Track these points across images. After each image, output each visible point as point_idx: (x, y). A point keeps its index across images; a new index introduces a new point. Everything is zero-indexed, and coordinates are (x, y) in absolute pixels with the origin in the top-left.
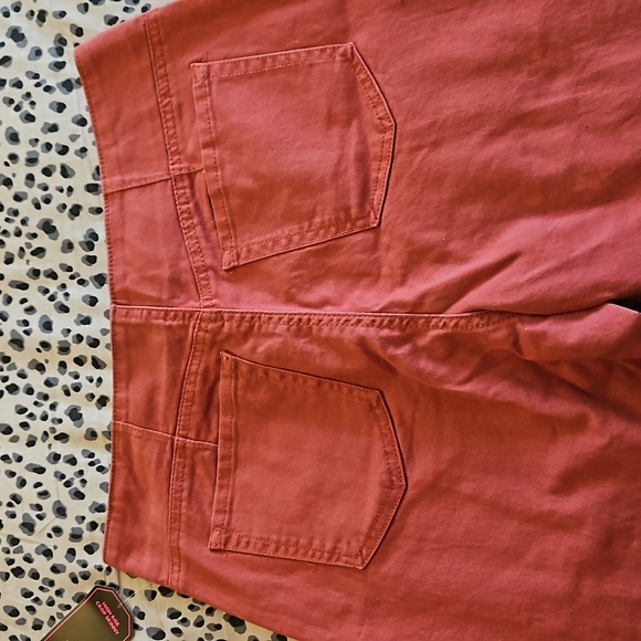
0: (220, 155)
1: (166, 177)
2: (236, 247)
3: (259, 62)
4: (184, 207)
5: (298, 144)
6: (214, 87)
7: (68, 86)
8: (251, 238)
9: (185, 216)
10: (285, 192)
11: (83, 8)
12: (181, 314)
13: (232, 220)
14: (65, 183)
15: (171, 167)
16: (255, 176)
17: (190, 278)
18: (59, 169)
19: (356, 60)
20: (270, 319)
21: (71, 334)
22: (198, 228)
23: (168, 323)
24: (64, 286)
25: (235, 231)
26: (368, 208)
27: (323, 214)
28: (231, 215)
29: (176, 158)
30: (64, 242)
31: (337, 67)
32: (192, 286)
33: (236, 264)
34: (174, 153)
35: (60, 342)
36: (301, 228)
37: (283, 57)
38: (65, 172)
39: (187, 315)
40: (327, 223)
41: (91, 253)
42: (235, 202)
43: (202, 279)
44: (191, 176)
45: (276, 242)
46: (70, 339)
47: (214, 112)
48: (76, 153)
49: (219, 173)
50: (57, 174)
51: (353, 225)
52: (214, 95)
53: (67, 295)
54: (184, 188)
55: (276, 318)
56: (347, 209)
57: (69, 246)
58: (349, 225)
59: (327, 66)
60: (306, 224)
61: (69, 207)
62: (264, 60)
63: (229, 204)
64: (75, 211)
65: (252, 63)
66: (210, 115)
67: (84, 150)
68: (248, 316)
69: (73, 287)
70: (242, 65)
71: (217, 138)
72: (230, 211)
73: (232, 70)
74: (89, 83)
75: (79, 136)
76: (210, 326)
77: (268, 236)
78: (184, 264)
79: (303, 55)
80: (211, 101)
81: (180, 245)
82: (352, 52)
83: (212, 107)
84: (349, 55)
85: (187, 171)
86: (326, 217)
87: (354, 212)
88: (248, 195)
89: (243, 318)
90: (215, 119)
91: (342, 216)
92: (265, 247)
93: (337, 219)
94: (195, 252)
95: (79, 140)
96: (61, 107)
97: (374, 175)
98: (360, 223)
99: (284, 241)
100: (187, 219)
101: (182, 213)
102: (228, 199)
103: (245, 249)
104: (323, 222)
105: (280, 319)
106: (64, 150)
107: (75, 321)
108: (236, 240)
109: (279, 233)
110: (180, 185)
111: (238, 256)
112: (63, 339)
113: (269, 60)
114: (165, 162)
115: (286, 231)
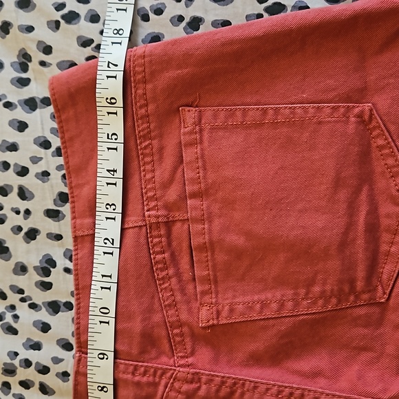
0: (208, 207)
1: (140, 223)
2: (217, 303)
3: (259, 113)
4: (159, 257)
5: (300, 206)
6: (206, 135)
7: (31, 104)
8: (234, 297)
9: (160, 266)
10: (282, 257)
11: (54, 25)
12: (152, 370)
13: (215, 276)
14: (23, 205)
15: (147, 213)
16: (248, 235)
17: (164, 333)
18: (16, 190)
19: (374, 123)
20: (255, 388)
21: (19, 358)
22: (174, 280)
23: (137, 379)
24: (13, 307)
25: (216, 286)
26: (375, 281)
27: (324, 284)
28: (214, 270)
29: (152, 204)
30: (17, 264)
31: (351, 128)
32: (165, 341)
33: (215, 322)
34: (150, 199)
35: (5, 364)
36: (296, 294)
37: (287, 111)
38: (23, 194)
39: (159, 372)
40: (329, 293)
41: (47, 280)
42: (221, 257)
43: (177, 335)
44: (169, 224)
45: (264, 305)
46: (16, 362)
47: (204, 162)
48: (37, 175)
49: (206, 226)
50: (14, 195)
51: (357, 297)
52: (206, 144)
53: (16, 317)
54: (160, 236)
55: (262, 388)
56: (352, 282)
57: (22, 269)
58: (352, 298)
59: (338, 126)
60: (302, 291)
61: (25, 230)
62: (265, 111)
63: (213, 259)
64: (32, 234)
65: (250, 113)
66: (200, 164)
67: (46, 174)
68: (230, 382)
69: (23, 310)
70: (239, 114)
71: (207, 190)
72: (214, 266)
73: (227, 118)
74: (63, 117)
75: (42, 158)
76: (185, 387)
77: (256, 298)
78: (157, 318)
79: (311, 111)
80: (202, 149)
81: (153, 297)
82: (371, 115)
83: (203, 156)
84: (366, 117)
85: (165, 220)
86: (328, 288)
87: (360, 285)
88: (237, 254)
89: (223, 383)
90: (205, 169)
91: (346, 288)
92: (251, 308)
93: (341, 290)
94: (169, 305)
95: (41, 162)
96: (22, 126)
97: (384, 248)
98: (365, 296)
99: (274, 306)
100: (162, 270)
101: (157, 263)
102: (213, 254)
103: (227, 308)
104: (323, 292)
105: (268, 390)
106: (23, 172)
107: (23, 344)
108: (217, 297)
109: (269, 295)
110: (155, 233)
111: (218, 313)
112: (9, 361)
113: (271, 112)
114: (140, 206)
115: (278, 295)
